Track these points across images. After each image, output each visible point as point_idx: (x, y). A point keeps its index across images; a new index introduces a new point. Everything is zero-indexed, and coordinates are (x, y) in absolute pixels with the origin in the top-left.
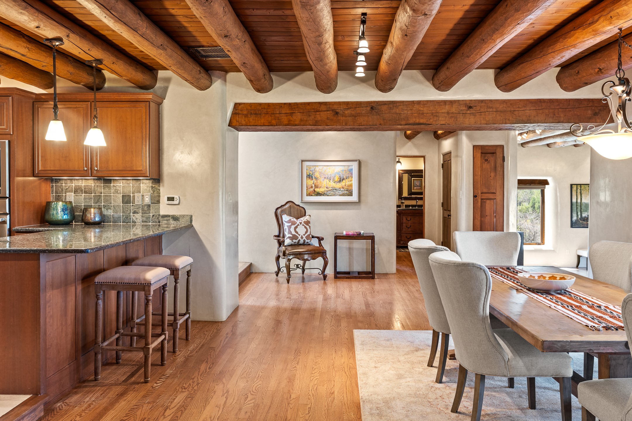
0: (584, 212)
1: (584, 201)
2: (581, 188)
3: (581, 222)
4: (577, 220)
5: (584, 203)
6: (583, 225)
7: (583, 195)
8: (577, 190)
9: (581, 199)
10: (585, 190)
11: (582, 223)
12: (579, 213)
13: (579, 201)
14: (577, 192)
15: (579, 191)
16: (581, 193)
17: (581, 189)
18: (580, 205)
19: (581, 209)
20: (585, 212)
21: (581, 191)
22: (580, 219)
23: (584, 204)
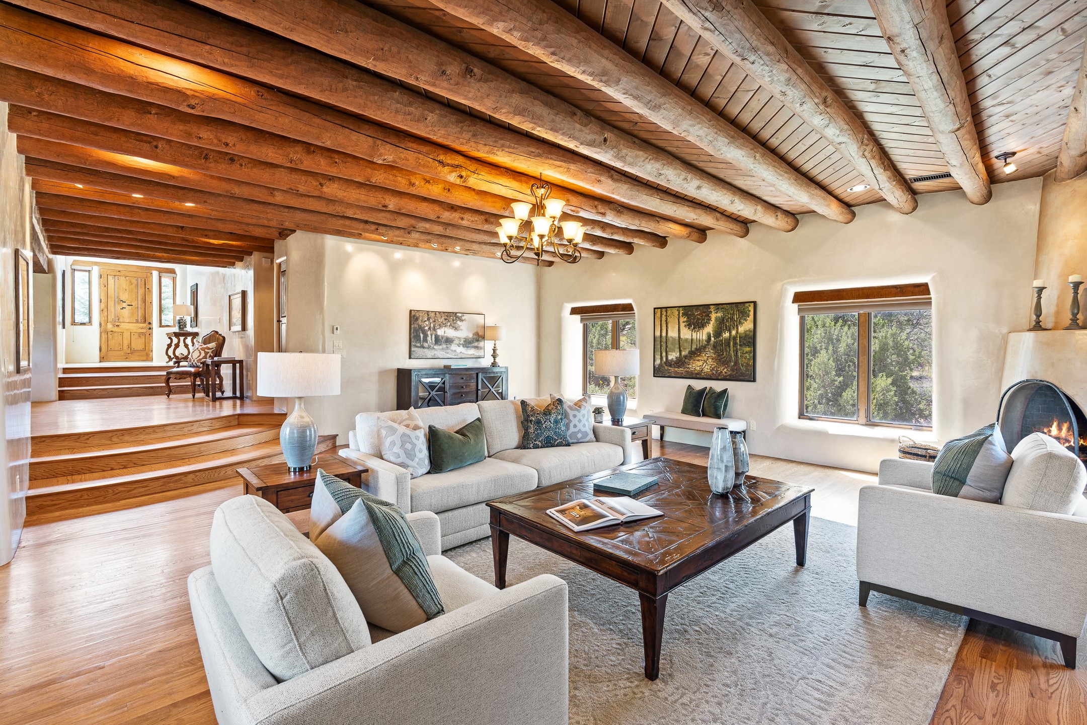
0: (670, 351)
1: (670, 334)
2: (667, 313)
3: (666, 368)
4: (661, 365)
5: (671, 337)
6: (668, 373)
7: (669, 325)
8: (661, 317)
9: (667, 331)
10: (672, 316)
11: (668, 369)
12: (664, 354)
13: (664, 334)
14: (661, 321)
15: (664, 318)
16: (666, 321)
17: (666, 316)
18: (665, 340)
19: (667, 347)
20: (672, 352)
21: (666, 318)
22: (665, 363)
23: (671, 339)
